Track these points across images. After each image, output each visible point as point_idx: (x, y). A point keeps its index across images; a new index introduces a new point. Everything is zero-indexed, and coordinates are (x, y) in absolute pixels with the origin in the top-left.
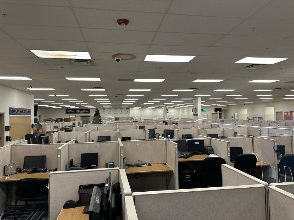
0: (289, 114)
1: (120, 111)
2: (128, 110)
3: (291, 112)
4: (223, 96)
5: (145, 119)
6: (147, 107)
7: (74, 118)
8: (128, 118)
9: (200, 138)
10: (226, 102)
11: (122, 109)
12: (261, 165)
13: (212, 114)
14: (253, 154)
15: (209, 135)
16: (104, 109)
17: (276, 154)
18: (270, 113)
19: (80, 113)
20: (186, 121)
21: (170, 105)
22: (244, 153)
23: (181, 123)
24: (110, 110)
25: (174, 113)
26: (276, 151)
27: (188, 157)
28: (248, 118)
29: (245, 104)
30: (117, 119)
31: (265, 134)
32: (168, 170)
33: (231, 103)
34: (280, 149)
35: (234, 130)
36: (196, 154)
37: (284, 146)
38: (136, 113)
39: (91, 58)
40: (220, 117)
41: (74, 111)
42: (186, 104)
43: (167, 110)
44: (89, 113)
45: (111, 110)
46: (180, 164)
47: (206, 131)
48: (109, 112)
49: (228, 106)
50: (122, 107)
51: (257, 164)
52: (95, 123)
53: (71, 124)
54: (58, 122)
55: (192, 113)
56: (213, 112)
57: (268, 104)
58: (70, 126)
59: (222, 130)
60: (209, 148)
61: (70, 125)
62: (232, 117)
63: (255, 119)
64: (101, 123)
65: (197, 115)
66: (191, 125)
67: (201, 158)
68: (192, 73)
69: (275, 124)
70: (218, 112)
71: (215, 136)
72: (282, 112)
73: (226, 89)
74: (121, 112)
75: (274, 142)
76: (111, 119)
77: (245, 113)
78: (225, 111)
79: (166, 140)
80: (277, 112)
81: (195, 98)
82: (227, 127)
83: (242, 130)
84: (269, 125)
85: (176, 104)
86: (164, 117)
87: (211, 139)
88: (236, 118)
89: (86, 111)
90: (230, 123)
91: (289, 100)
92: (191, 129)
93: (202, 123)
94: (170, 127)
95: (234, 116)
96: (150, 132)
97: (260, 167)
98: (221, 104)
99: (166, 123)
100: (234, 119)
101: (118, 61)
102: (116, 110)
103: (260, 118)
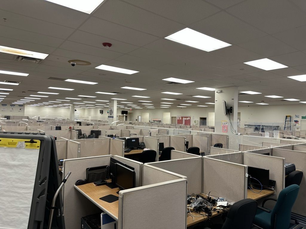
0: (181, 119)
1: (11, 108)
2: (21, 107)
3: (182, 118)
4: (136, 101)
10: (135, 106)
11: (14, 105)
13: (119, 116)
17: (185, 147)
18: (167, 117)
26: (185, 145)
28: (150, 121)
29: (148, 109)
33: (138, 108)
36: (133, 149)
38: (31, 111)
39: (46, 58)
40: (126, 120)
49: (134, 109)
50: (14, 103)
56: (121, 115)
57: (166, 110)
60: (142, 144)
62: (136, 120)
63: (155, 122)
70: (125, 115)
72: (176, 117)
73: (142, 96)
74: (11, 110)
77: (147, 117)
78: (131, 113)
79: (110, 139)
80: (172, 117)
81: (111, 101)
86: (71, 117)
87: (143, 137)
88: (140, 121)
91: (182, 108)
95: (138, 119)
96: (79, 133)
98: (128, 107)
99: (80, 124)
100: (138, 121)
101: (73, 65)
102: (5, 107)
103: (160, 121)
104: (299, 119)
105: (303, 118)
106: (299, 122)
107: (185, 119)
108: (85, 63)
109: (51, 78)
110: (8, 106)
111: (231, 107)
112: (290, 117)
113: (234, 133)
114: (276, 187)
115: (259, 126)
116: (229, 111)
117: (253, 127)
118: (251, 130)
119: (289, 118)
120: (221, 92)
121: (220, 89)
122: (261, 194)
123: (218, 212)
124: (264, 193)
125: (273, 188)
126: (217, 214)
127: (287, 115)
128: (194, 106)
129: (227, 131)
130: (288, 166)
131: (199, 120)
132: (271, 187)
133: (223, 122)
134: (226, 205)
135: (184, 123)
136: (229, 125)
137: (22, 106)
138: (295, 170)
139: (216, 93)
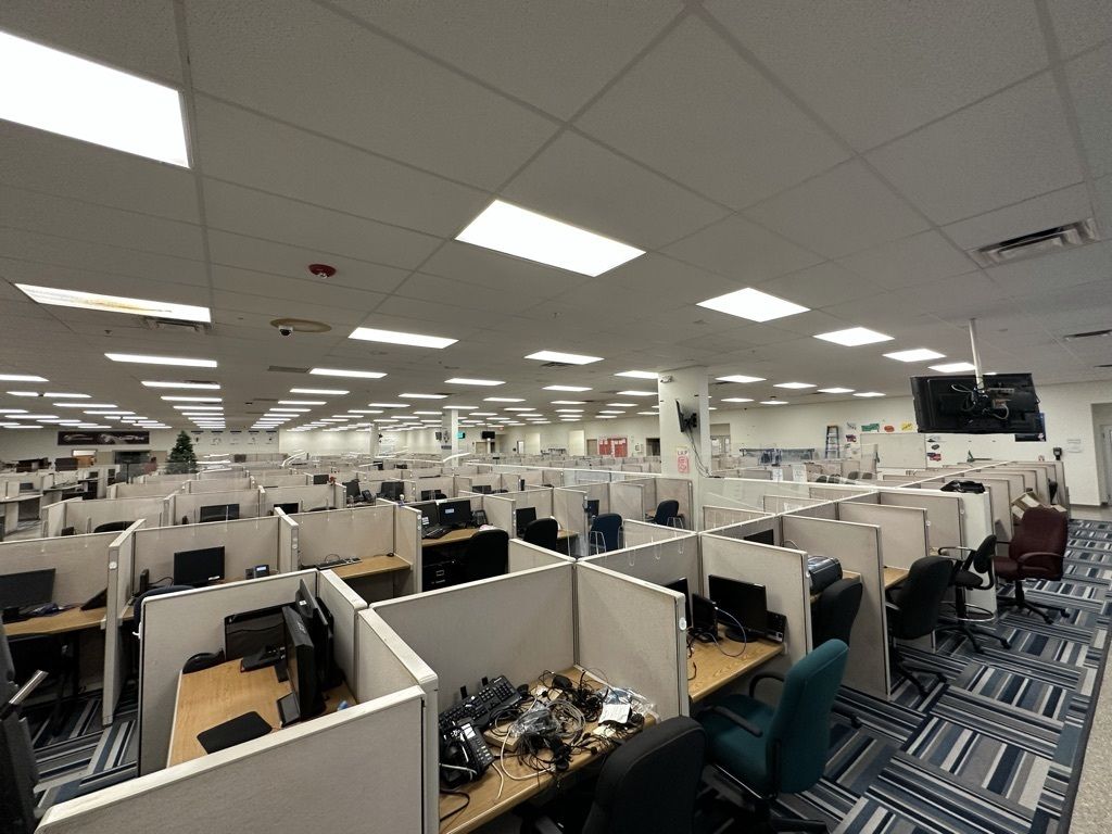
0: (606, 443)
1: (250, 438)
2: (272, 435)
3: (609, 440)
4: (500, 409)
5: (322, 457)
6: (328, 427)
7: (92, 457)
8: (272, 457)
9: (462, 497)
10: (504, 420)
11: (257, 431)
12: (568, 535)
13: (477, 443)
14: (552, 517)
15: (478, 489)
16: (199, 431)
17: (586, 515)
18: (577, 442)
19: (112, 442)
20: (426, 461)
21: (387, 424)
22: (538, 518)
23: (415, 466)
24: (217, 436)
25: (395, 442)
26: (586, 510)
27: (440, 535)
28: (542, 451)
29: (536, 425)
30: (239, 458)
31: (570, 483)
32: (401, 565)
33: (514, 423)
34: (592, 507)
35: (519, 477)
36: (456, 527)
37: (598, 501)
38: (294, 442)
39: (212, 319)
40: (493, 450)
41: (93, 438)
42: (424, 424)
43: (381, 436)
44: (146, 441)
45: (221, 436)
46: (427, 551)
47: (470, 480)
48: (214, 440)
49: (507, 427)
50: (255, 427)
51: (559, 535)
52: (176, 472)
53: (83, 474)
54: (30, 471)
55: (436, 444)
56: (481, 440)
57: (575, 425)
58: (80, 482)
59: (499, 476)
60: (479, 514)
61: (80, 479)
62: (515, 450)
63: (554, 452)
64: (196, 472)
65: (450, 447)
66: (436, 470)
67: (465, 534)
68: (447, 367)
69: (585, 463)
70: (489, 439)
71: (487, 490)
72: (596, 440)
74: (250, 441)
75: (584, 495)
76: (221, 459)
77: (536, 443)
78: (501, 436)
79: (394, 507)
80: (588, 441)
81: (446, 413)
82: (508, 470)
83: (533, 475)
84: (577, 464)
85: (401, 421)
86: (372, 451)
87: (482, 498)
88: (521, 450)
89: (137, 438)
90: (511, 462)
91: (606, 419)
92: (438, 479)
93: (460, 464)
94: (392, 476)
95: (518, 447)
96: (347, 489)
97: (565, 539)
98: (494, 424)
99: (381, 467)
100: (519, 453)
101: (286, 333)
102: (237, 436)
103: (562, 451)
104: (857, 433)
105: (865, 428)
106: (858, 439)
107: (616, 443)
108: (316, 328)
109: (272, 368)
110: (245, 433)
111: (695, 415)
112: (837, 428)
113: (704, 473)
114: (788, 633)
115: (772, 450)
116: (689, 422)
117: (759, 453)
118: (753, 462)
119: (834, 430)
120: (671, 380)
121: (669, 374)
122: (743, 660)
123: (594, 751)
124: (754, 655)
125: (780, 636)
126: (589, 758)
127: (830, 424)
128: (629, 415)
129: (686, 469)
130: (820, 568)
131: (644, 443)
132: (775, 634)
133: (680, 450)
134: (624, 720)
135: (613, 453)
136: (691, 455)
137: (273, 431)
138: (840, 575)
139: (660, 384)
